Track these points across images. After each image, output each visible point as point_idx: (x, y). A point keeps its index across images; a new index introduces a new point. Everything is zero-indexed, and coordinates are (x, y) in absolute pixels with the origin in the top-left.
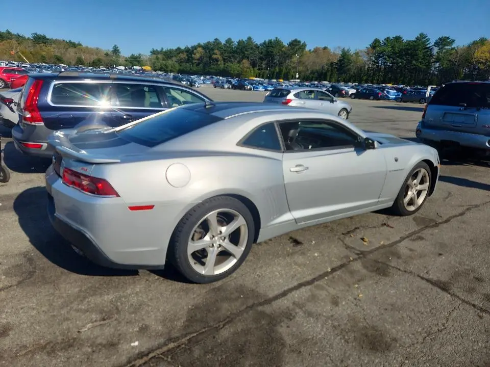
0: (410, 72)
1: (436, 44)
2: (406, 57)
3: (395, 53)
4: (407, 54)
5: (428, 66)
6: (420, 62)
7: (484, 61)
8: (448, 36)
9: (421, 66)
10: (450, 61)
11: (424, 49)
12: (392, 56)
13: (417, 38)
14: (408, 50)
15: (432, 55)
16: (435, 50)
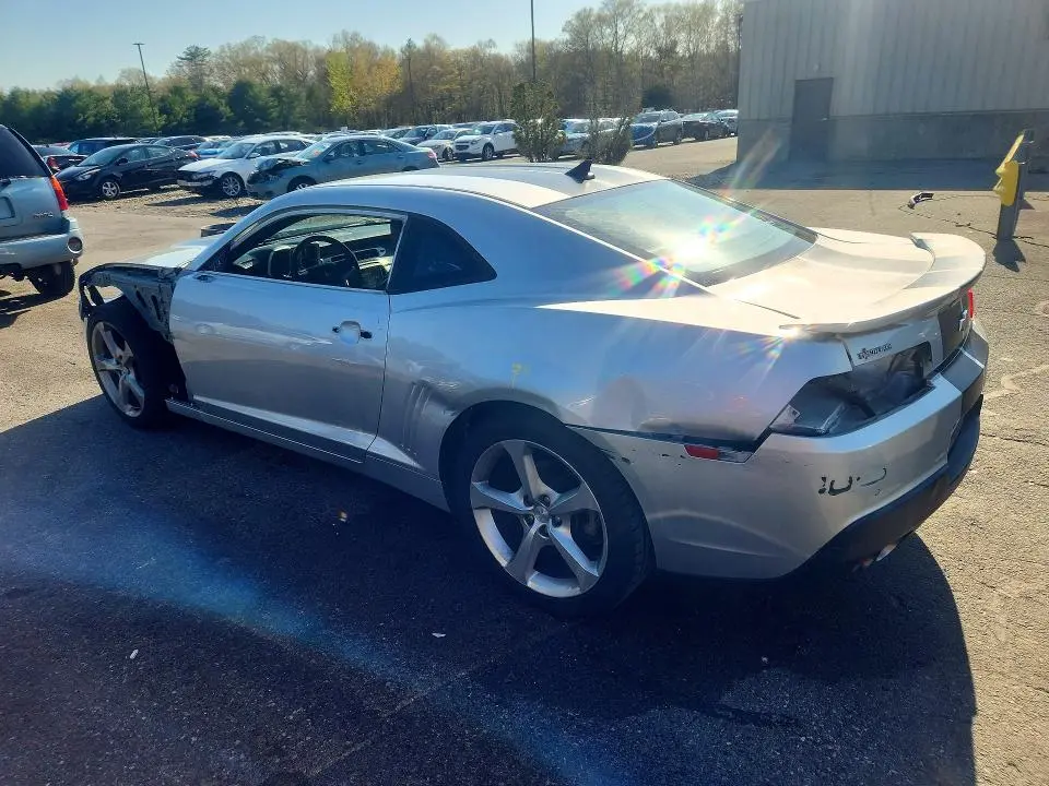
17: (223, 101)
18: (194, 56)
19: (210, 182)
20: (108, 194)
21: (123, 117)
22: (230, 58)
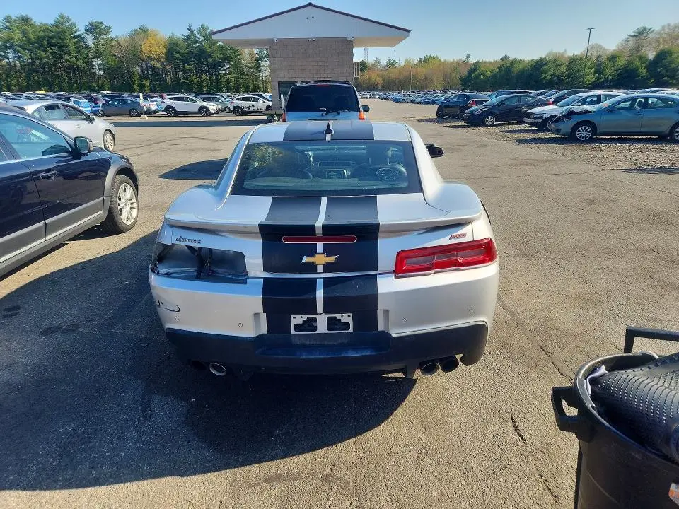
0: (67, 72)
1: (87, 31)
2: (51, 49)
3: (32, 43)
4: (50, 45)
5: (89, 63)
6: (76, 57)
7: (156, 57)
8: (100, 21)
9: (78, 63)
10: (115, 55)
11: (75, 37)
12: (27, 47)
13: (57, 22)
14: (51, 38)
15: (87, 48)
16: (90, 41)
17: (644, 65)
18: (640, 34)
19: (540, 120)
20: (487, 123)
21: (568, 76)
22: (668, 34)
